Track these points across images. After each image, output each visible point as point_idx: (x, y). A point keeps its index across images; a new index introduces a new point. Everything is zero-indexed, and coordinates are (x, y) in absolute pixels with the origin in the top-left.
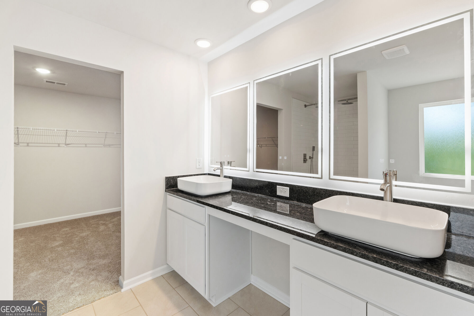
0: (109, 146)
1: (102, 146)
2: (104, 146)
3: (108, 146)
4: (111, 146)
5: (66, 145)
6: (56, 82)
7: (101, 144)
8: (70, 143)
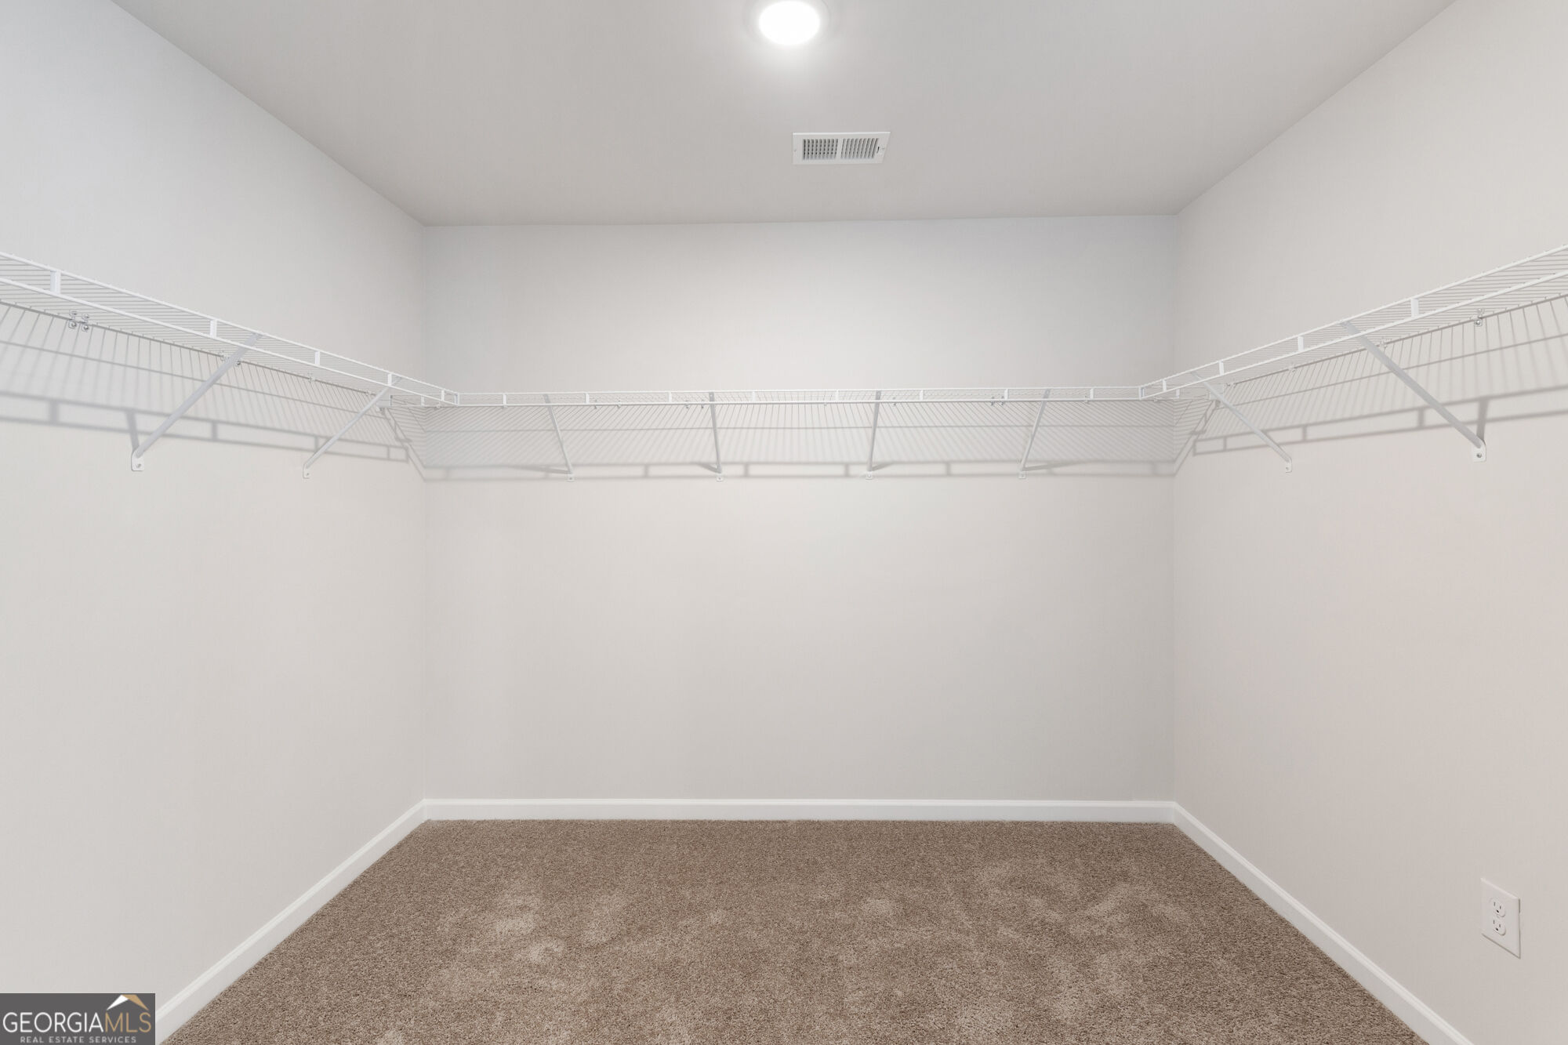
0: (1050, 467)
1: (1014, 468)
2: (1025, 469)
3: (1044, 471)
4: (1057, 470)
5: (874, 469)
6: (841, 135)
7: (1010, 461)
8: (887, 459)
